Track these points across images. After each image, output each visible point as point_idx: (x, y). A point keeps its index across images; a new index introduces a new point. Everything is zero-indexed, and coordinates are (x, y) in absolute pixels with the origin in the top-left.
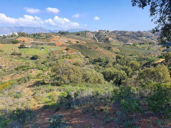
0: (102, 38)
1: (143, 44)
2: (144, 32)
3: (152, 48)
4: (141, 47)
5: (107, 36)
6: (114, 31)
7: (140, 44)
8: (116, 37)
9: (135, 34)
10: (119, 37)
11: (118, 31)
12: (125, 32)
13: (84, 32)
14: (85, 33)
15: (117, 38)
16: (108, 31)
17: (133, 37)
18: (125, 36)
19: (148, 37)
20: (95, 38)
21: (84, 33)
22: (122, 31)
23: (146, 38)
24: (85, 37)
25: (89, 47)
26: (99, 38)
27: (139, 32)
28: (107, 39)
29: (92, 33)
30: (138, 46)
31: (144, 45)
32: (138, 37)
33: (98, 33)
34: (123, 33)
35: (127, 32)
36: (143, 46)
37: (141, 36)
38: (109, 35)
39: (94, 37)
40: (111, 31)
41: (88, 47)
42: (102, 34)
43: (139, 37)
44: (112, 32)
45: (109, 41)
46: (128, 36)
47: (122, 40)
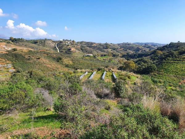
0: (64, 48)
1: (105, 55)
2: (111, 45)
4: (102, 59)
5: (70, 46)
6: (81, 42)
7: (102, 56)
8: (80, 48)
9: (102, 45)
11: (85, 42)
12: (92, 43)
14: (44, 41)
15: (82, 49)
16: (73, 41)
17: (99, 49)
18: (90, 47)
19: (114, 49)
20: (56, 47)
21: (43, 41)
22: (89, 42)
23: (111, 50)
24: (44, 45)
25: (29, 56)
26: (60, 48)
27: (106, 44)
28: (70, 50)
29: (54, 42)
30: (99, 58)
32: (104, 48)
33: (61, 42)
34: (90, 45)
35: (95, 43)
36: (105, 58)
37: (107, 48)
38: (72, 46)
40: (77, 42)
41: (27, 56)
42: (64, 44)
45: (71, 52)
46: (94, 47)
47: (87, 52)
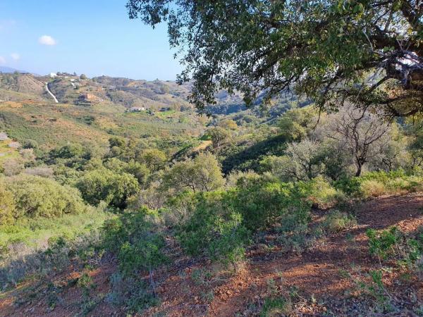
0: (67, 93)
1: (169, 109)
2: (167, 83)
3: (186, 119)
4: (164, 116)
5: (80, 90)
6: (100, 78)
7: (163, 110)
8: (104, 92)
9: (150, 86)
10: (112, 93)
11: (109, 78)
12: (125, 82)
13: (10, 75)
14: (16, 78)
15: (109, 95)
16: (82, 77)
17: (145, 94)
18: (126, 89)
19: (178, 95)
20: (47, 92)
21: (12, 78)
22: (118, 79)
23: (173, 97)
24: (17, 88)
25: (33, 117)
26: (59, 94)
27: (157, 83)
28: (83, 98)
29: (38, 79)
30: (158, 114)
31: (170, 112)
32: (156, 93)
33: (56, 80)
34: (122, 84)
35: (131, 81)
36: (169, 114)
37: (163, 92)
38: (87, 88)
39: (44, 90)
40: (91, 78)
41: (27, 117)
42: (67, 84)
43: (157, 95)
44: (93, 79)
45: (87, 102)
46: (134, 91)
47: (121, 101)
